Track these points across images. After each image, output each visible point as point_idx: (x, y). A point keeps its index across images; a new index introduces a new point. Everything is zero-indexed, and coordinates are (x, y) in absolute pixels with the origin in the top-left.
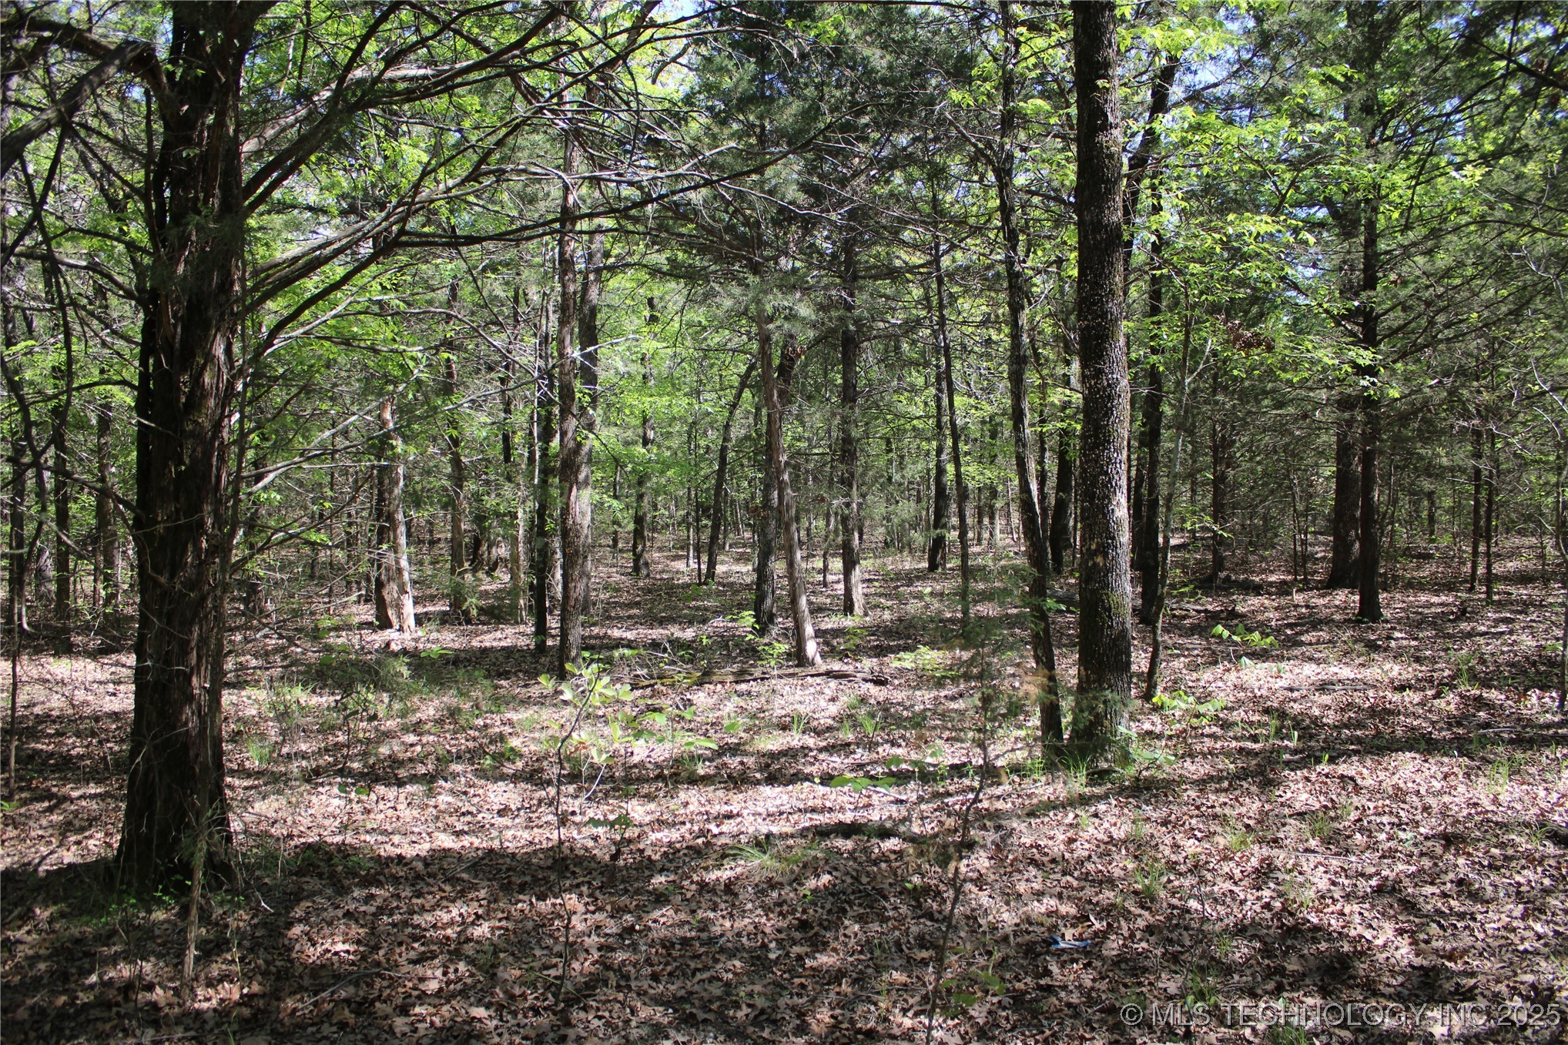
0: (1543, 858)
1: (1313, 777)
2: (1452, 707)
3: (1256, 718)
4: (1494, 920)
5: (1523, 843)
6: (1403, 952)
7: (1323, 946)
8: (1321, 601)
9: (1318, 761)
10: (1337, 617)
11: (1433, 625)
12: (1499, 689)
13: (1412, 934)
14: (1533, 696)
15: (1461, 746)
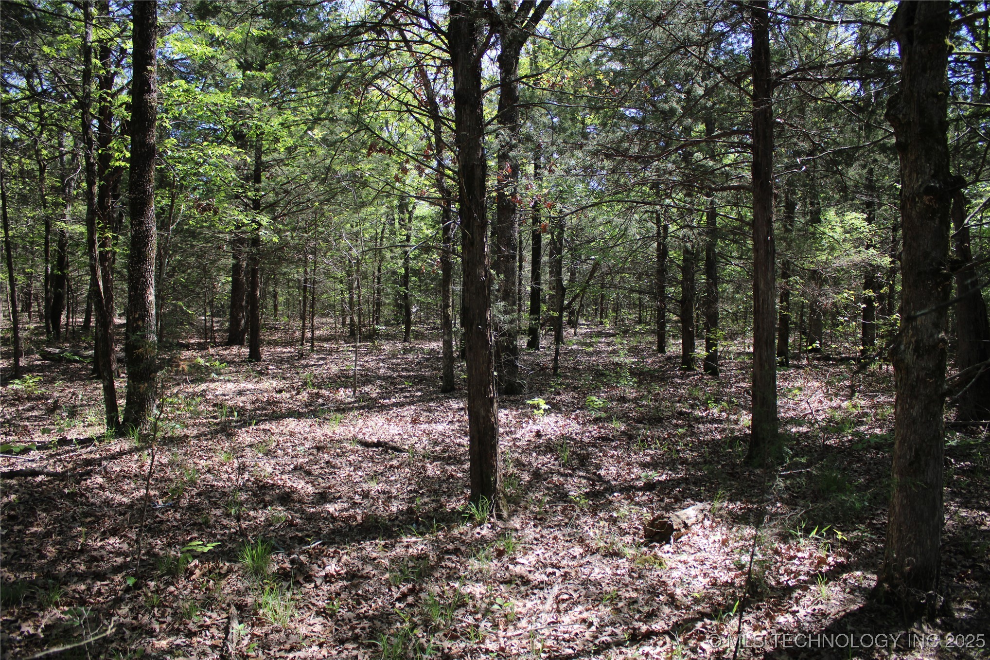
0: (357, 451)
1: (250, 431)
2: (306, 398)
3: (211, 409)
4: (343, 474)
5: (349, 447)
6: (310, 489)
7: (277, 491)
8: (225, 352)
9: (250, 424)
10: (237, 360)
11: (288, 362)
12: (325, 389)
13: (312, 483)
14: (342, 390)
15: (314, 414)
